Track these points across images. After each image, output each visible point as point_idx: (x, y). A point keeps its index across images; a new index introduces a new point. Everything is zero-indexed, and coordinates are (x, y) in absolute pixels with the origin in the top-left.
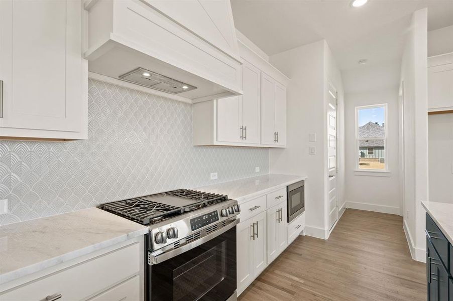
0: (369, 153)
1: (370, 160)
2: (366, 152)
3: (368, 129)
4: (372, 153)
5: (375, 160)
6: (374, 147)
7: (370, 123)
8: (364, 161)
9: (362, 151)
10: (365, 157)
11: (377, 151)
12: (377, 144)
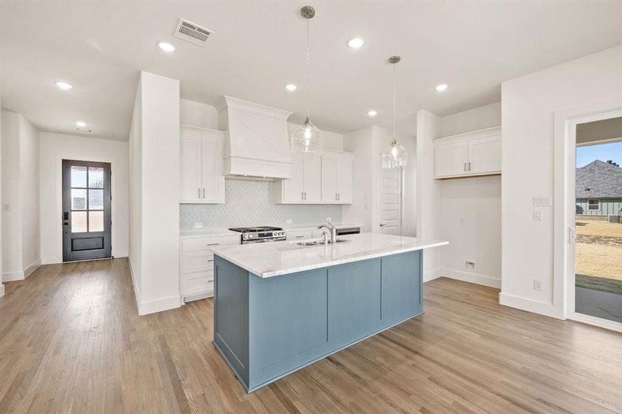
0: (590, 208)
1: (592, 217)
2: (585, 206)
3: (592, 171)
4: (597, 208)
5: (602, 218)
6: (598, 198)
7: (596, 162)
8: (581, 219)
9: (579, 204)
10: (584, 214)
11: (605, 204)
12: (605, 193)
